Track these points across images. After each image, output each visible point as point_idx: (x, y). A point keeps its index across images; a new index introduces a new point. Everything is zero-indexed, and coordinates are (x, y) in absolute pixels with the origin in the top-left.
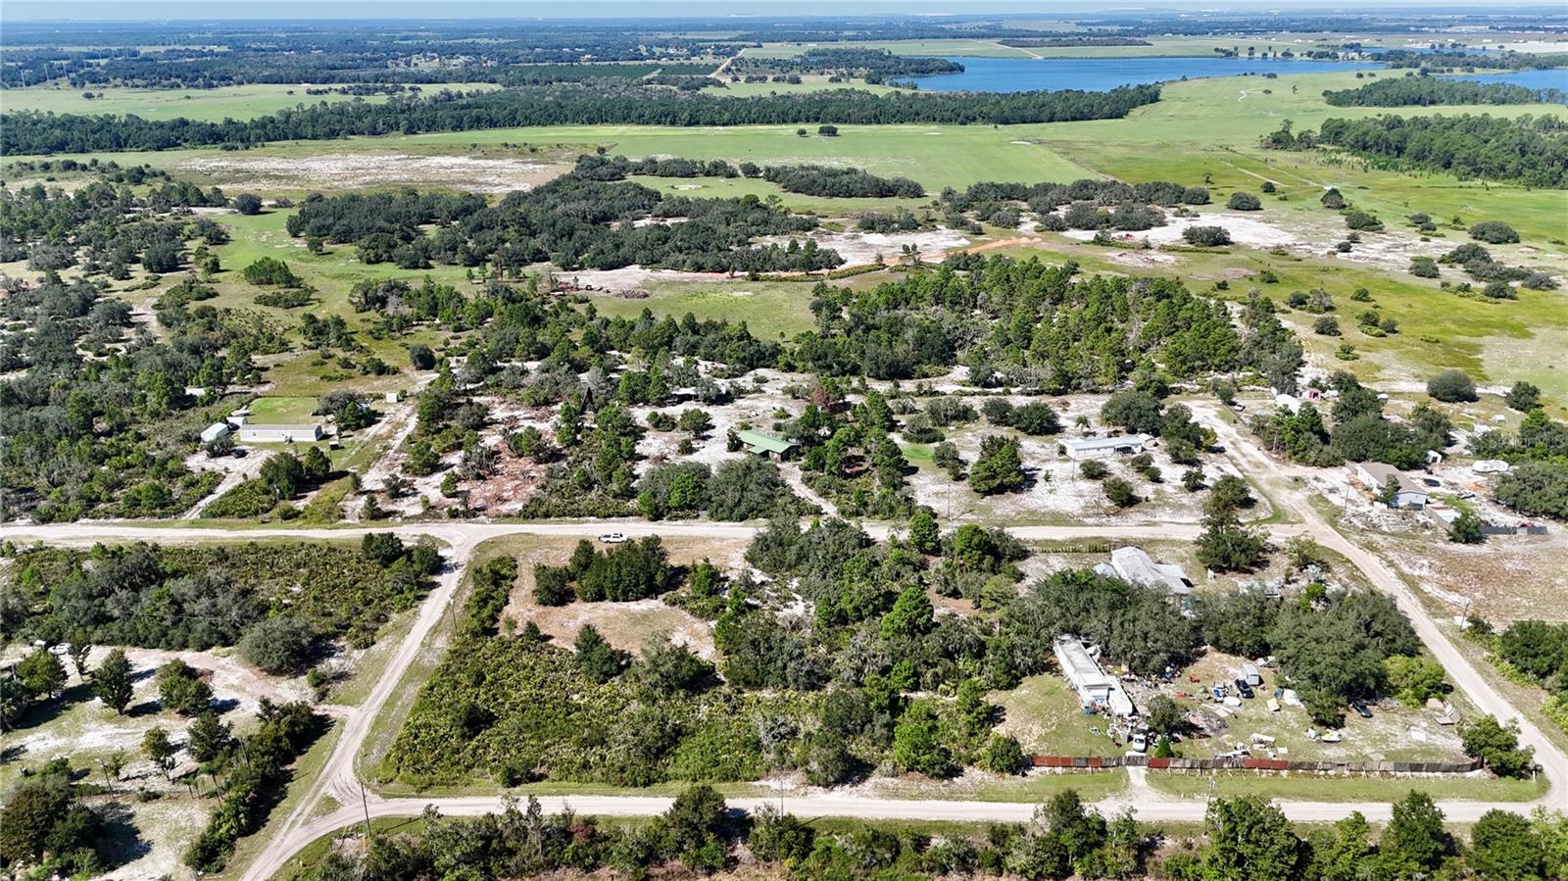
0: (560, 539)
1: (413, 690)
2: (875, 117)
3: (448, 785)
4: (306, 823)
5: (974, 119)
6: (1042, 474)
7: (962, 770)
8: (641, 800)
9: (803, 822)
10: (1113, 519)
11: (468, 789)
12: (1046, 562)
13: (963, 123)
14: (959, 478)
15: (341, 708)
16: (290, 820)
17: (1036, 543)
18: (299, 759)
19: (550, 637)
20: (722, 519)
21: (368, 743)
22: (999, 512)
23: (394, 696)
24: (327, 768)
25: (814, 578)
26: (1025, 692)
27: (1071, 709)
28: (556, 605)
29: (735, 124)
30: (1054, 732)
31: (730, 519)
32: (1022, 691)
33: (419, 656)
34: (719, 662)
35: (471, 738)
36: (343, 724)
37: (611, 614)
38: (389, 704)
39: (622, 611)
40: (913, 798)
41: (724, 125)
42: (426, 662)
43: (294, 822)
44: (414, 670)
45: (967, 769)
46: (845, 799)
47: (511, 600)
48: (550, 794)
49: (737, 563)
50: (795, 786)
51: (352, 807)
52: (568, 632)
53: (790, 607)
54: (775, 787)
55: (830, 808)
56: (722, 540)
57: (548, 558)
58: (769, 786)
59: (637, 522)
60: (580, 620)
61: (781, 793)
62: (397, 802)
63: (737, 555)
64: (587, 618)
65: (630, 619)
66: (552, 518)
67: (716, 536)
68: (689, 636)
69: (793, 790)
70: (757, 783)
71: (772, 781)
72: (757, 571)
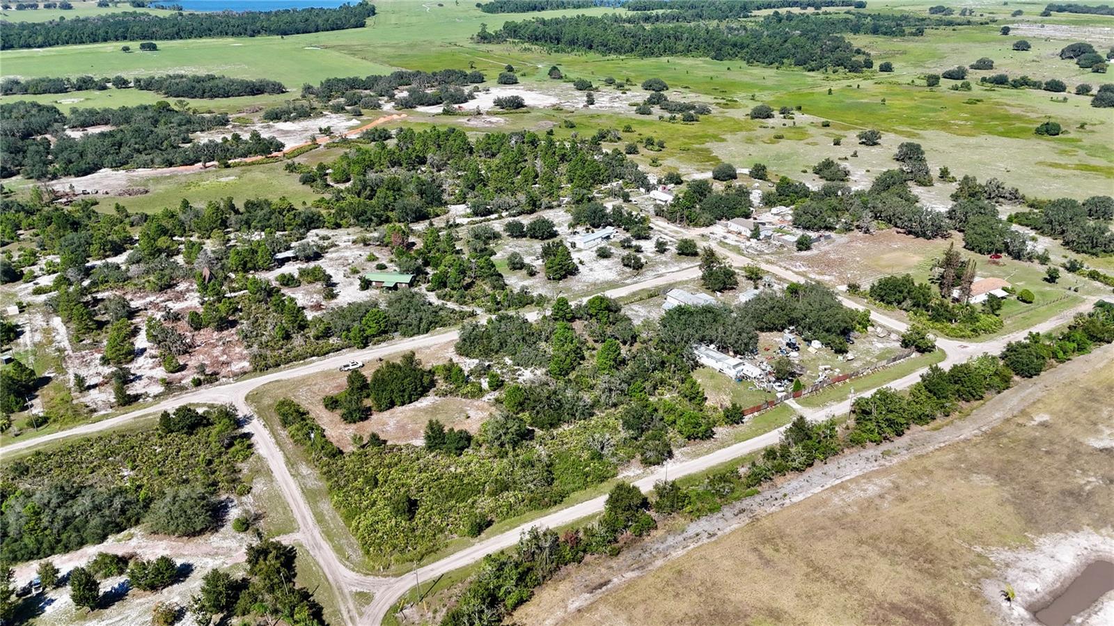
0: (307, 378)
1: (326, 506)
2: (177, 34)
3: (434, 551)
4: (360, 613)
5: (259, 32)
6: (575, 261)
7: (713, 431)
10: (639, 278)
11: (450, 549)
12: (632, 309)
13: (252, 36)
14: (529, 274)
15: (285, 537)
16: (346, 616)
19: (383, 441)
20: (413, 335)
21: (339, 550)
23: (318, 514)
24: (330, 577)
25: (524, 353)
26: (701, 380)
27: (730, 382)
28: (363, 421)
29: (50, 45)
31: (418, 333)
32: (698, 380)
33: (301, 483)
35: (413, 519)
36: (301, 545)
38: (322, 521)
39: (413, 410)
40: (707, 453)
41: (39, 47)
42: (313, 486)
43: (351, 618)
44: (311, 496)
45: (715, 429)
47: (325, 427)
48: (507, 530)
49: (456, 359)
50: (642, 470)
51: (381, 591)
52: (393, 434)
53: (521, 375)
54: (632, 475)
55: (673, 474)
56: (428, 348)
57: (315, 393)
58: (627, 475)
59: (351, 352)
60: (391, 424)
61: (639, 476)
62: (411, 575)
63: (450, 354)
64: (395, 421)
65: (426, 413)
66: (282, 366)
67: (421, 347)
68: (479, 411)
69: (644, 473)
70: (620, 476)
71: (625, 472)
72: (475, 360)
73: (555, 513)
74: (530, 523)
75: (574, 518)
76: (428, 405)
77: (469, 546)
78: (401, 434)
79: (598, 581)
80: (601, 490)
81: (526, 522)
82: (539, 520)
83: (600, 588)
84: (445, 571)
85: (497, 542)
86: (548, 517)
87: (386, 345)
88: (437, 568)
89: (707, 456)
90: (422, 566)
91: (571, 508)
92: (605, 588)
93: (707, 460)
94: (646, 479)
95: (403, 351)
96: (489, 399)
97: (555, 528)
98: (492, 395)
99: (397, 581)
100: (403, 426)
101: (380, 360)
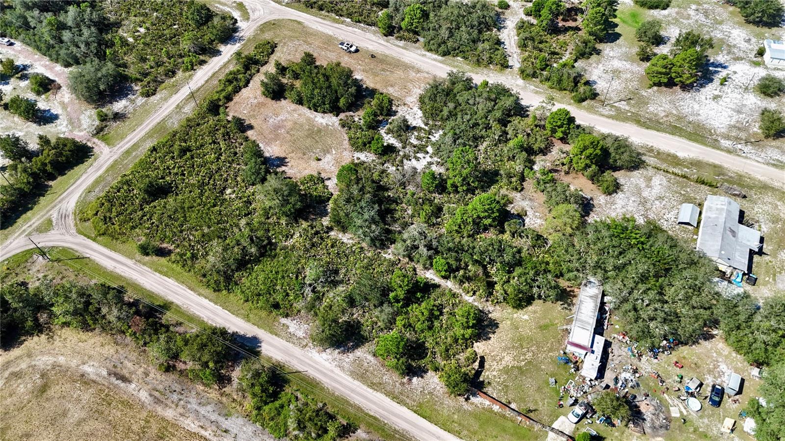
0: (316, 34)
3: (113, 237)
4: (30, 234)
6: (723, 73)
7: (426, 372)
8: (205, 302)
9: (287, 371)
10: (748, 149)
11: (121, 246)
12: (649, 179)
14: (645, 57)
15: (102, 145)
16: (24, 228)
17: (659, 154)
18: (60, 178)
19: (251, 127)
20: (430, 50)
21: (97, 182)
22: (651, 109)
23: (136, 146)
24: (65, 194)
25: (449, 139)
26: (526, 317)
27: (551, 350)
28: (273, 99)
30: (520, 368)
31: (437, 52)
32: (524, 315)
33: (169, 116)
34: (336, 194)
35: (148, 203)
36: (95, 159)
37: (302, 120)
38: (128, 152)
39: (309, 120)
40: (372, 385)
42: (169, 124)
43: (24, 231)
44: (160, 127)
45: (430, 373)
46: (327, 364)
47: (250, 85)
48: (160, 272)
49: (412, 99)
50: (304, 335)
51: (57, 232)
52: (264, 127)
53: (418, 159)
54: (291, 330)
55: (312, 367)
56: (419, 71)
57: (296, 51)
58: (288, 327)
59: (374, 33)
60: (279, 118)
61: (291, 338)
62: (81, 239)
63: (418, 91)
64: (284, 118)
65: (309, 129)
66: (323, 12)
67: (416, 66)
68: (333, 162)
69: (300, 338)
70: (284, 321)
71: (295, 322)
72: (420, 113)
73: (199, 295)
74: (176, 283)
75: (198, 313)
76: (322, 123)
77: (130, 256)
78: (267, 132)
79: (125, 372)
80: (251, 316)
81: (177, 280)
82: (184, 288)
83: (117, 379)
84: (93, 257)
85: (141, 273)
86: (192, 293)
87: (401, 45)
88: (95, 251)
89: (365, 387)
90: (94, 240)
91: (212, 304)
92: (119, 382)
93: (358, 389)
94: (290, 345)
95: (399, 61)
96: (358, 159)
97: (177, 306)
98: (367, 157)
99: (71, 235)
100: (279, 127)
101: (373, 56)
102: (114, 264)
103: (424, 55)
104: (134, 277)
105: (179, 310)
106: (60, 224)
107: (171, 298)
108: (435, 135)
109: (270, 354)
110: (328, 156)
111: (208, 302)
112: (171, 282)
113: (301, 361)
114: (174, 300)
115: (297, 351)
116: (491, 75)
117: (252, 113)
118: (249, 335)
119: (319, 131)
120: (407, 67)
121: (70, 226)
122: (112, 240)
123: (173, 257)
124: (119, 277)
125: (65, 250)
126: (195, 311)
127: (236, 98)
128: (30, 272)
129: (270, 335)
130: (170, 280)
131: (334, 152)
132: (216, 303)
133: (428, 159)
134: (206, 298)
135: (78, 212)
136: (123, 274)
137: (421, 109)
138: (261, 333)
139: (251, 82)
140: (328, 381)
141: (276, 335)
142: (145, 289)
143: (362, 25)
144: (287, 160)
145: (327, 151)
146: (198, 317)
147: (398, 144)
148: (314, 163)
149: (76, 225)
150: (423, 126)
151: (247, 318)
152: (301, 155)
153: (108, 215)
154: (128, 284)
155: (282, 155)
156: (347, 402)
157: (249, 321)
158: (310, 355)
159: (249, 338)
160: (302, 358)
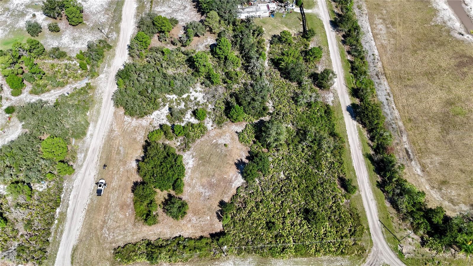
12: (160, 12)
22: (104, 20)
47: (178, 234)
49: (144, 122)
50: (330, 93)
51: (383, 258)
52: (216, 194)
53: (195, 99)
54: (332, 99)
55: (340, 83)
56: (112, 131)
57: (119, 227)
58: (332, 101)
59: (71, 181)
60: (203, 191)
61: (336, 97)
62: (374, 238)
63: (135, 122)
64: (201, 187)
65: (203, 165)
66: (50, 239)
67: (106, 134)
68: (222, 137)
69: (333, 94)
70: (331, 104)
71: (328, 101)
72: (156, 113)
73: (349, 146)
74: (353, 161)
75: (358, 140)
76: (193, 161)
77: (359, 197)
78: (219, 189)
79: (405, 154)
80: (340, 117)
81: (351, 162)
82: (352, 155)
83: (410, 155)
84: (377, 218)
85: (363, 182)
86: (351, 150)
87: (83, 155)
88: (373, 221)
89: (333, 63)
90: (368, 229)
91: (349, 137)
92: (410, 153)
93: (335, 65)
94: (339, 95)
95: (104, 147)
96: (212, 126)
97: (362, 151)
98: (209, 123)
99: (377, 247)
100: (211, 185)
101: (105, 166)
102: (370, 202)
103: (92, 135)
104: (368, 184)
105: (364, 150)
106: (378, 263)
107: (361, 158)
108: (171, 98)
109: (349, 100)
110: (219, 142)
111: (349, 139)
112: (355, 164)
113: (342, 88)
114: (361, 155)
115: (339, 92)
116: (100, 91)
117: (208, 212)
118: (348, 113)
119: (201, 158)
120: (109, 140)
121: (373, 255)
122: (360, 217)
123: (341, 175)
124: (374, 192)
125: (388, 240)
126: (358, 141)
127: (198, 234)
128: (414, 249)
129: (341, 105)
130: (354, 165)
131: (215, 141)
132: (347, 136)
133: (194, 93)
134: (348, 142)
135: (362, 260)
136: (371, 192)
137: (150, 114)
138: (344, 109)
139: (174, 236)
140: (341, 75)
141: (340, 103)
142: (368, 173)
143: (62, 196)
144: (237, 161)
145: (216, 145)
146: (359, 138)
147: (190, 112)
148: (230, 147)
149: (369, 252)
150: (167, 107)
151: (342, 118)
152: (228, 157)
153: (349, 235)
154: (373, 185)
155: (234, 167)
156: (343, 66)
157: (343, 117)
158: (336, 86)
159: (349, 112)
160: (340, 88)
